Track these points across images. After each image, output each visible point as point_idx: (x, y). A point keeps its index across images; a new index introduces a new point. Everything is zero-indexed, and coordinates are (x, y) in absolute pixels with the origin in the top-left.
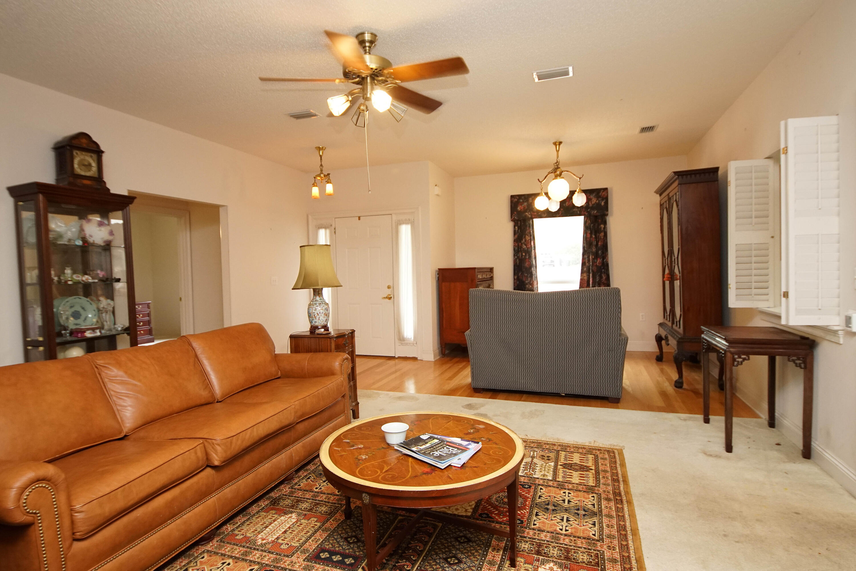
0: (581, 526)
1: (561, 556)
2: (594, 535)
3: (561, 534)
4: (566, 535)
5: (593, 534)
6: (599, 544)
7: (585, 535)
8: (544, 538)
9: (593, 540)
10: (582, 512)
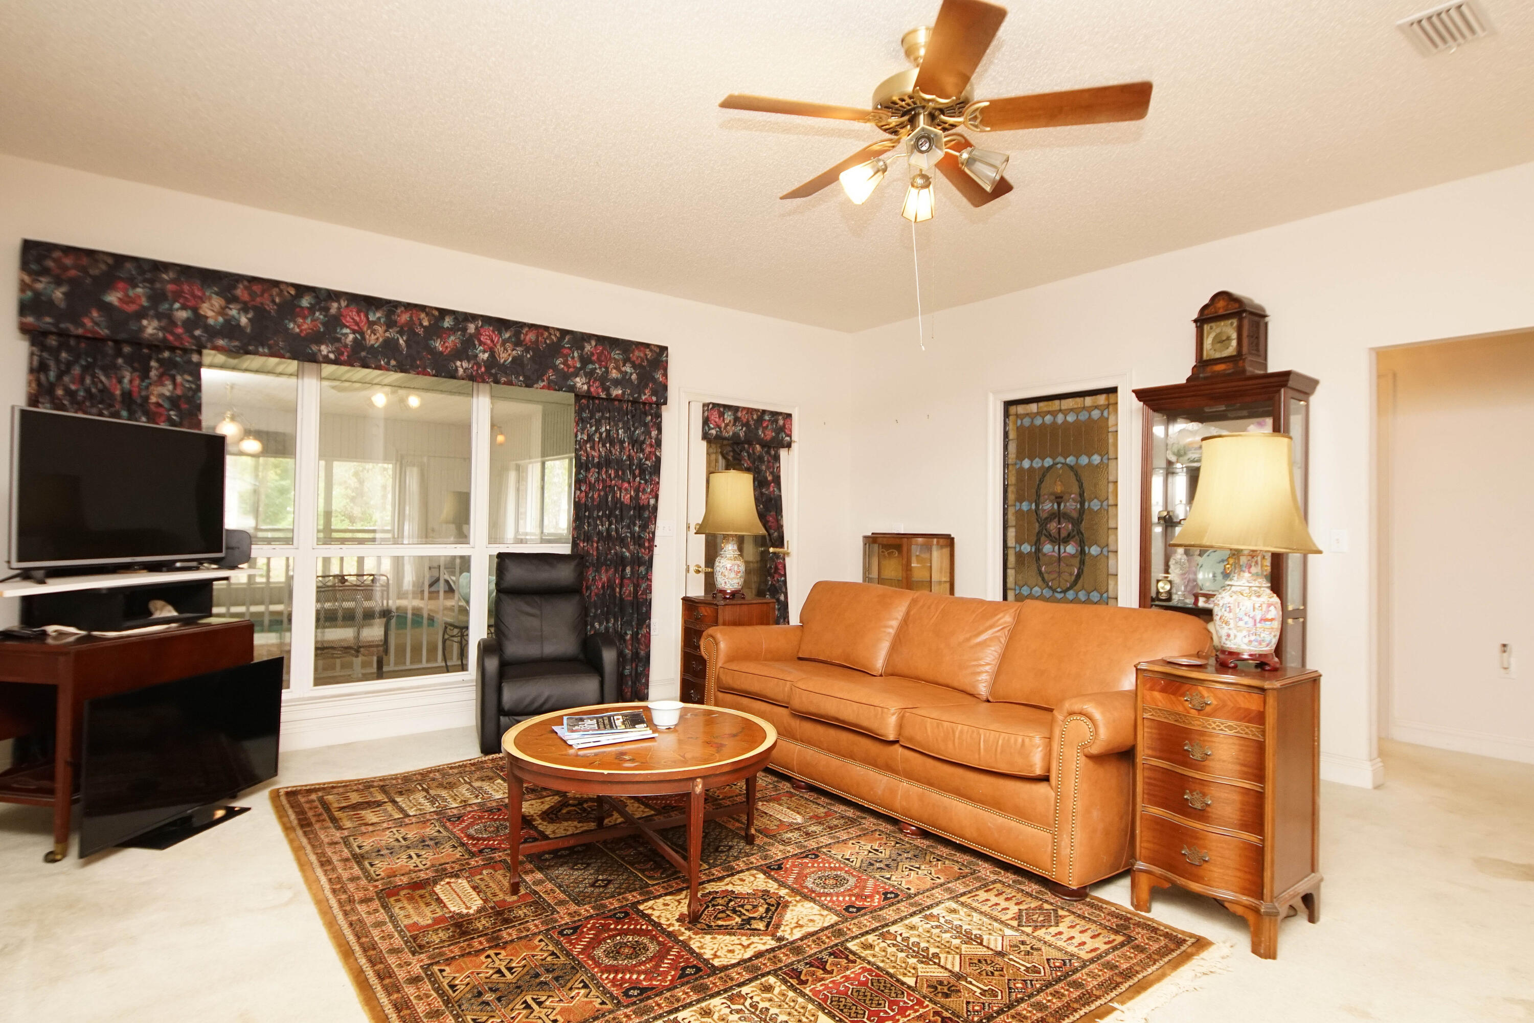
0: (472, 973)
1: (468, 924)
2: (441, 971)
3: (490, 948)
4: (484, 950)
5: (444, 970)
6: (427, 962)
7: (455, 963)
8: (510, 931)
9: (438, 963)
10: (489, 997)
